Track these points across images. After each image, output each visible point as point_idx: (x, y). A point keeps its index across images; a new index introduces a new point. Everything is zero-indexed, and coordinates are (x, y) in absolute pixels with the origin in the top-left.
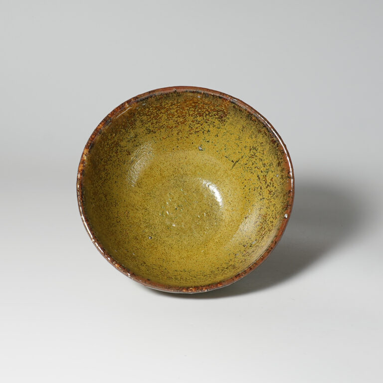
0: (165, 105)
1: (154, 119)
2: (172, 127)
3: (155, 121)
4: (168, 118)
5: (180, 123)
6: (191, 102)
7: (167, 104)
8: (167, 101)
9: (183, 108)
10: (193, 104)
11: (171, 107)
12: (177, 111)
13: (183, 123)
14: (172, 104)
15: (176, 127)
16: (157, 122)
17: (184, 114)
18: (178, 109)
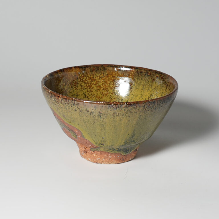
0: (96, 77)
1: (88, 88)
2: (100, 97)
3: (89, 90)
4: (97, 89)
5: (104, 95)
6: (111, 76)
7: (97, 77)
8: (97, 74)
9: (106, 82)
10: (113, 79)
11: (99, 80)
12: (102, 85)
13: (106, 95)
14: (100, 78)
15: (102, 97)
16: (90, 91)
17: (107, 87)
18: (103, 82)
